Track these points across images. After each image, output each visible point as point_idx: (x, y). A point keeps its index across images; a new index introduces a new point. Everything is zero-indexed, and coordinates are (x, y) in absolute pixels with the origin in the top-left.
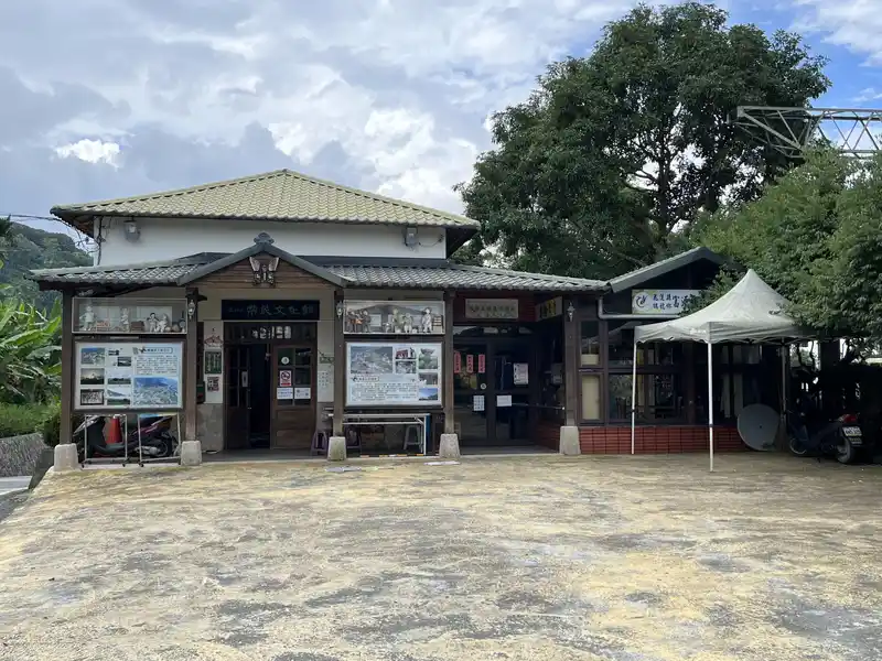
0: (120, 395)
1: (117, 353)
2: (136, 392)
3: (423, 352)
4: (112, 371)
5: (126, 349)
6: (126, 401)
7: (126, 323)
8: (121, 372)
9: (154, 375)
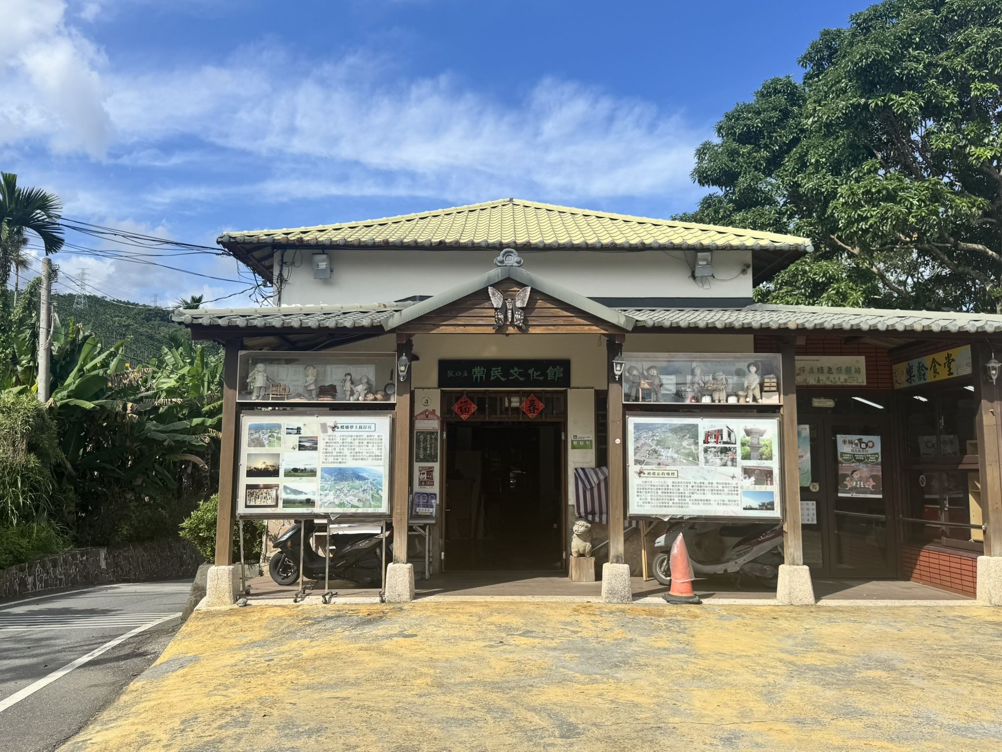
0: (301, 493)
1: (299, 429)
2: (323, 489)
3: (748, 433)
4: (291, 458)
5: (311, 424)
6: (309, 503)
7: (312, 387)
8: (304, 459)
9: (350, 464)
